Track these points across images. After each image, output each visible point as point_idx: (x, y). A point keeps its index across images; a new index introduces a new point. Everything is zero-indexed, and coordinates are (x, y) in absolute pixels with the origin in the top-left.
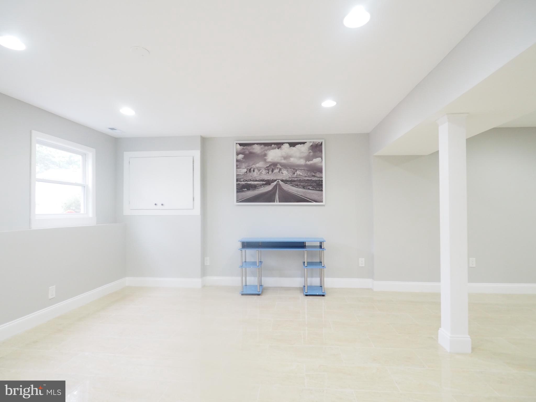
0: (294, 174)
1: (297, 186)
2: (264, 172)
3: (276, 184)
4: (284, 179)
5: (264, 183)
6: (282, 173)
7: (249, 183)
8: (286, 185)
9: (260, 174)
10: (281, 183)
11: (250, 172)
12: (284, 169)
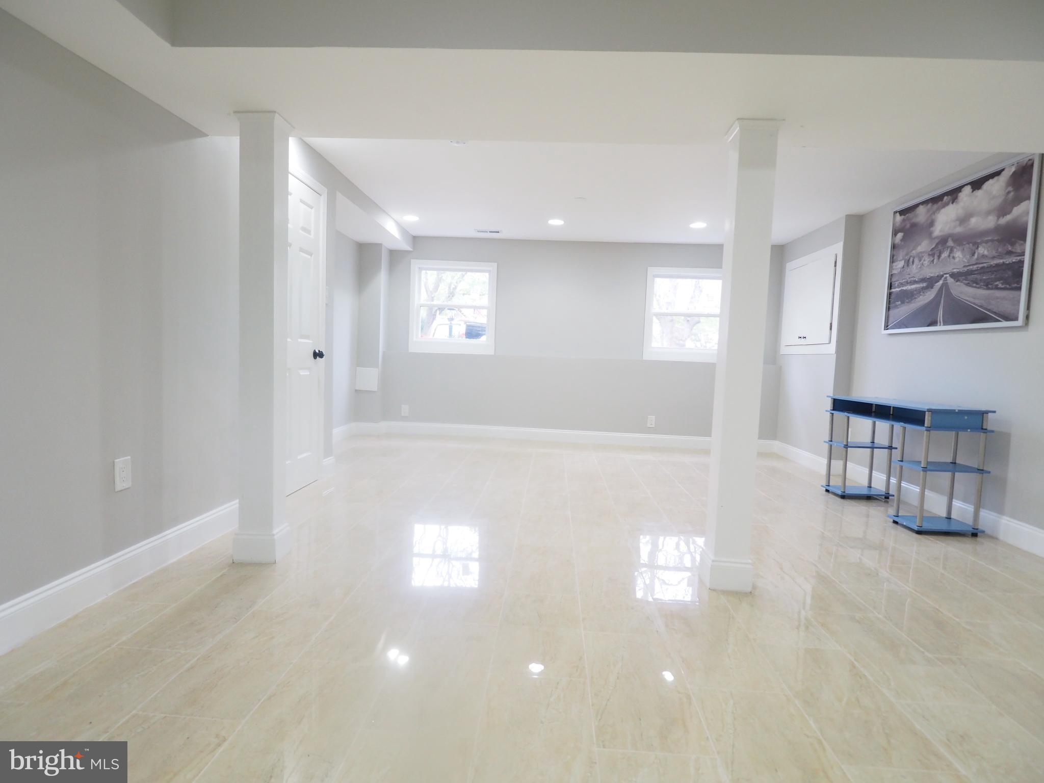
0: (973, 254)
1: (974, 285)
2: (927, 260)
3: (943, 284)
4: (955, 270)
5: (925, 285)
6: (954, 258)
7: (904, 288)
8: (958, 283)
9: (920, 267)
10: (950, 281)
11: (908, 266)
12: (958, 247)
